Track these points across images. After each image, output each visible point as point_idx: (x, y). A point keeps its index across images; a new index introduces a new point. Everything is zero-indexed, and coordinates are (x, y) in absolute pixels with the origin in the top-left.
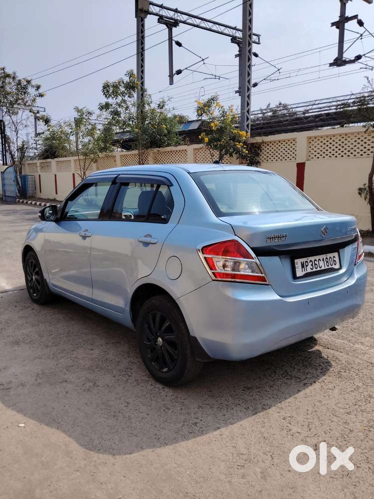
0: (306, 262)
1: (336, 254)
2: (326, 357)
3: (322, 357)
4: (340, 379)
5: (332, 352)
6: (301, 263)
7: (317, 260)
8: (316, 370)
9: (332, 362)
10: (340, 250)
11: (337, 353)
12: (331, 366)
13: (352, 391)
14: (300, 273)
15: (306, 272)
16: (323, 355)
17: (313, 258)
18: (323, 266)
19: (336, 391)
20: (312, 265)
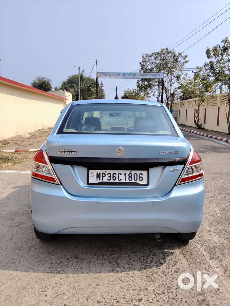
0: (103, 173)
1: (145, 173)
6: (97, 173)
7: (117, 174)
10: (150, 169)
14: (93, 180)
15: (101, 181)
17: (112, 172)
18: (123, 179)
20: (110, 177)
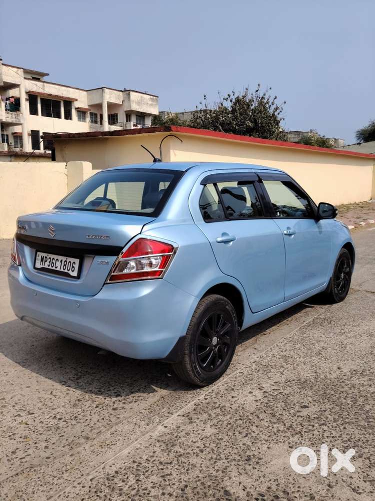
0: (46, 257)
1: (77, 261)
6: (42, 256)
7: (55, 260)
14: (38, 264)
15: (43, 266)
17: (52, 256)
18: (59, 267)
20: (50, 262)
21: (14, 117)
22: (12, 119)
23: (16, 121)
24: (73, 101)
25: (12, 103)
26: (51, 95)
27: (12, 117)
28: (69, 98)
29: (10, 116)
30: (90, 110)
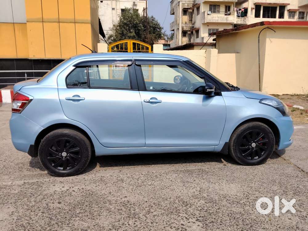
2: (36, 169)
3: (38, 168)
4: (22, 162)
5: (35, 173)
8: (35, 162)
9: (31, 168)
11: (31, 173)
12: (30, 166)
13: (14, 160)
16: (38, 169)
19: (20, 158)
21: (242, 20)
22: (241, 22)
23: (243, 23)
24: (287, 6)
25: (242, 12)
26: (270, 4)
27: (241, 21)
28: (283, 4)
29: (240, 20)
30: (298, 10)
